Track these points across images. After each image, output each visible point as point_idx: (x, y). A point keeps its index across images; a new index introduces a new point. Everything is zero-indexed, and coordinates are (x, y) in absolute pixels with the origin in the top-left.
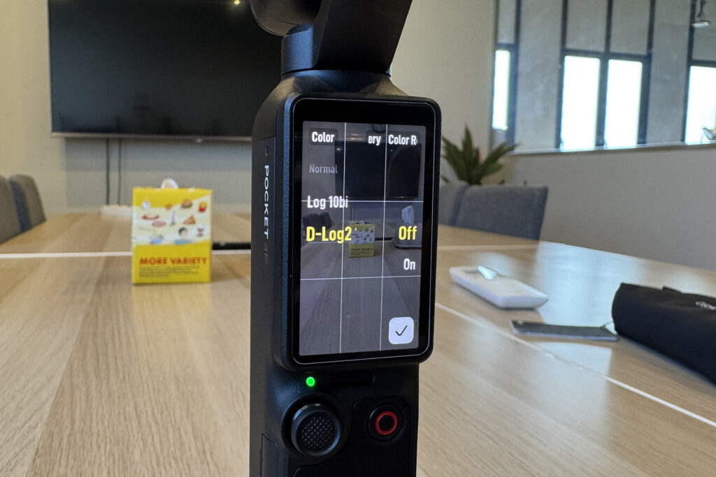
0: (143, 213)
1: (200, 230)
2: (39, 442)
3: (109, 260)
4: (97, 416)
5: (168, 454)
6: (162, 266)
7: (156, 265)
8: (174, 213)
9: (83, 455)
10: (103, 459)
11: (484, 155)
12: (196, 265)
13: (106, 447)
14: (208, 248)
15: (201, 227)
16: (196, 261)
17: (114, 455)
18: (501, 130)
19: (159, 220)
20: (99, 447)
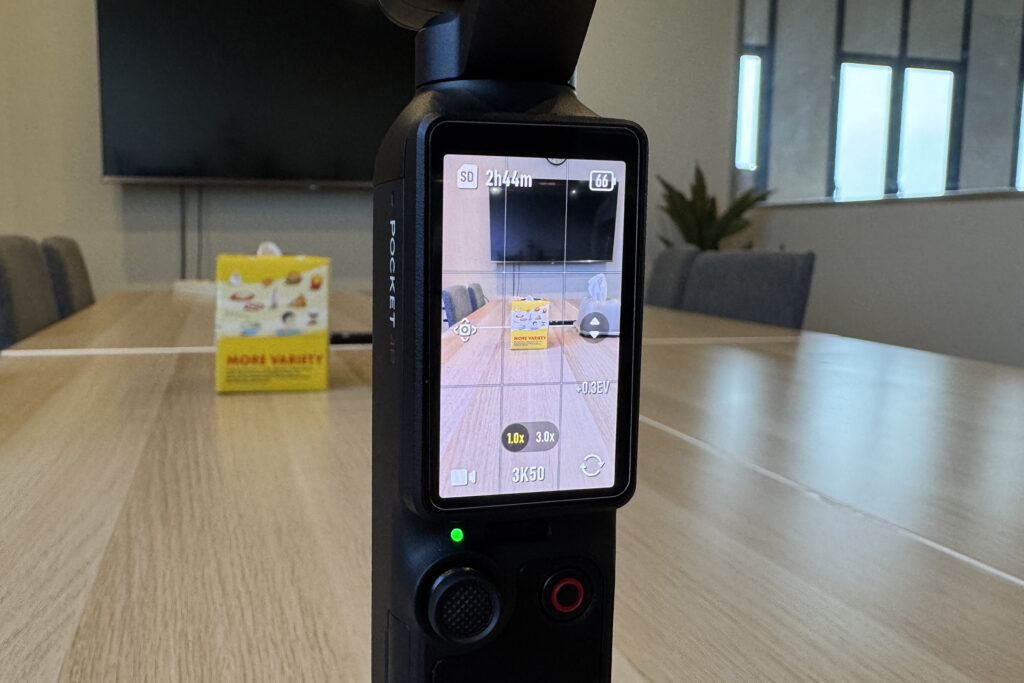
0: (233, 291)
1: (314, 316)
2: (82, 616)
3: (183, 359)
4: (164, 581)
5: (264, 636)
6: (258, 367)
7: (250, 366)
8: (275, 291)
9: (144, 635)
10: (172, 643)
11: (723, 207)
12: (307, 365)
13: (175, 625)
14: (324, 341)
15: (314, 310)
16: (307, 360)
17: (186, 636)
18: (749, 171)
19: (254, 301)
20: (166, 625)
